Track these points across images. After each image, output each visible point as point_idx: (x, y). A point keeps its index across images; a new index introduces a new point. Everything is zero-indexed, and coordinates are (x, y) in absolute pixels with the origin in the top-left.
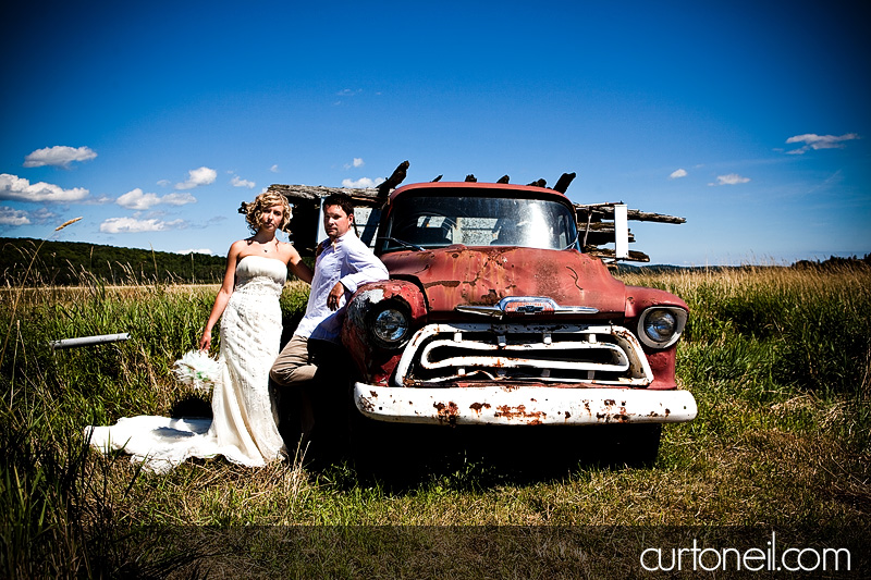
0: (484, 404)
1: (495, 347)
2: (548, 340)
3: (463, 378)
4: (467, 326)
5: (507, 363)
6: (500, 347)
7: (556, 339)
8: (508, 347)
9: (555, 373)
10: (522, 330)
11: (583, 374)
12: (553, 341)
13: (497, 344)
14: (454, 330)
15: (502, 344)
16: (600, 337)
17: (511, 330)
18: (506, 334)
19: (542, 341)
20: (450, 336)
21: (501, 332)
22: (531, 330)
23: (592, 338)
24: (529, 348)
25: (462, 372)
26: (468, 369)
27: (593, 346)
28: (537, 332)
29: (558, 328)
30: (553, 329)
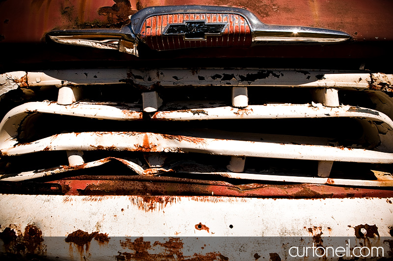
0: (95, 235)
1: (136, 115)
2: (241, 100)
3: (79, 172)
4: (81, 74)
5: (161, 143)
6: (146, 115)
7: (257, 98)
8: (161, 115)
9: (254, 164)
10: (189, 79)
11: (309, 167)
12: (250, 103)
13: (140, 108)
14: (56, 82)
15: (149, 110)
16: (347, 96)
17: (167, 79)
18: (157, 88)
19: (229, 103)
20: (51, 94)
21: (149, 85)
22: (208, 79)
23: (332, 97)
24: (201, 117)
25: (76, 161)
26: (89, 155)
27: (333, 113)
28: (218, 83)
29: (262, 76)
30: (251, 78)
